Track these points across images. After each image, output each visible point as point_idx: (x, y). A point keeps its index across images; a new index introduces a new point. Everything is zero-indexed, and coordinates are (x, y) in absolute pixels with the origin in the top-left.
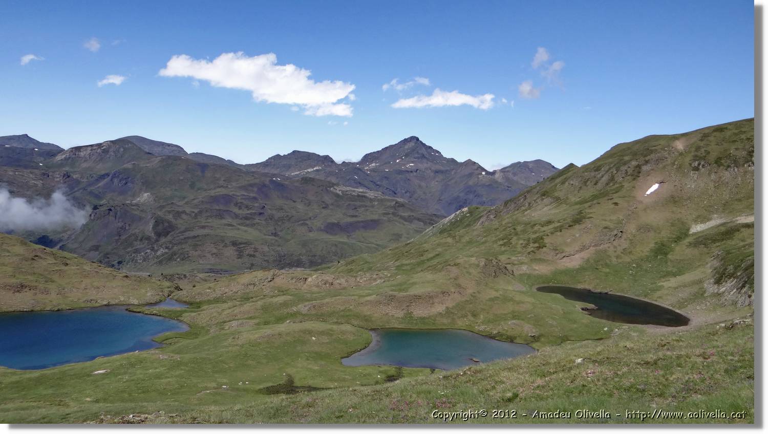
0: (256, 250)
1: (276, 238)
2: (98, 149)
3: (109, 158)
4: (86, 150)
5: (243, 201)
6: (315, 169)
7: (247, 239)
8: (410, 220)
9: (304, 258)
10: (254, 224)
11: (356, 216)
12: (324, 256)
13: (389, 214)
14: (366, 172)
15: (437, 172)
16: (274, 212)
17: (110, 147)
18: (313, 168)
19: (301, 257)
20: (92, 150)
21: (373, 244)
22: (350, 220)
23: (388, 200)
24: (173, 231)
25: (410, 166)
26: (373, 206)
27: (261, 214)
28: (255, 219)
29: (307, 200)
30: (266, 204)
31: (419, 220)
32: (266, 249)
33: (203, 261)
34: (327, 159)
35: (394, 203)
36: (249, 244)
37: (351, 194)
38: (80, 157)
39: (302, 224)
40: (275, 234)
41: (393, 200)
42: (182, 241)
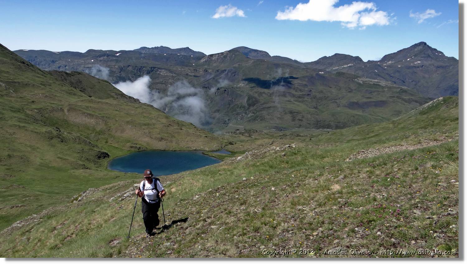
0: (303, 117)
1: (316, 110)
2: (221, 55)
3: (227, 60)
4: (216, 56)
5: (298, 87)
6: (349, 65)
7: (299, 110)
8: (409, 101)
9: (332, 123)
10: (304, 101)
11: (370, 98)
12: (345, 123)
13: (394, 97)
14: (384, 67)
15: (438, 67)
16: (317, 94)
17: (227, 54)
18: (347, 65)
19: (331, 123)
20: (218, 56)
21: (380, 116)
22: (365, 100)
23: (395, 88)
24: (258, 103)
25: (417, 63)
26: (384, 91)
27: (308, 95)
28: (305, 98)
29: (339, 87)
30: (312, 89)
31: (416, 102)
32: (309, 116)
33: (272, 121)
34: (358, 59)
35: (399, 89)
36: (299, 113)
37: (369, 83)
38: (212, 60)
39: (333, 102)
40: (316, 108)
41: (399, 88)
42: (262, 110)
